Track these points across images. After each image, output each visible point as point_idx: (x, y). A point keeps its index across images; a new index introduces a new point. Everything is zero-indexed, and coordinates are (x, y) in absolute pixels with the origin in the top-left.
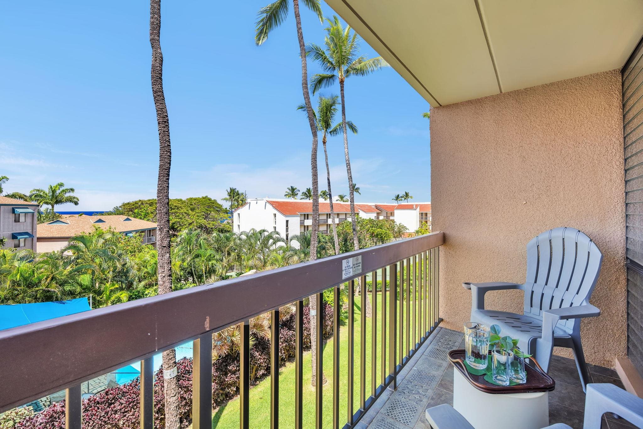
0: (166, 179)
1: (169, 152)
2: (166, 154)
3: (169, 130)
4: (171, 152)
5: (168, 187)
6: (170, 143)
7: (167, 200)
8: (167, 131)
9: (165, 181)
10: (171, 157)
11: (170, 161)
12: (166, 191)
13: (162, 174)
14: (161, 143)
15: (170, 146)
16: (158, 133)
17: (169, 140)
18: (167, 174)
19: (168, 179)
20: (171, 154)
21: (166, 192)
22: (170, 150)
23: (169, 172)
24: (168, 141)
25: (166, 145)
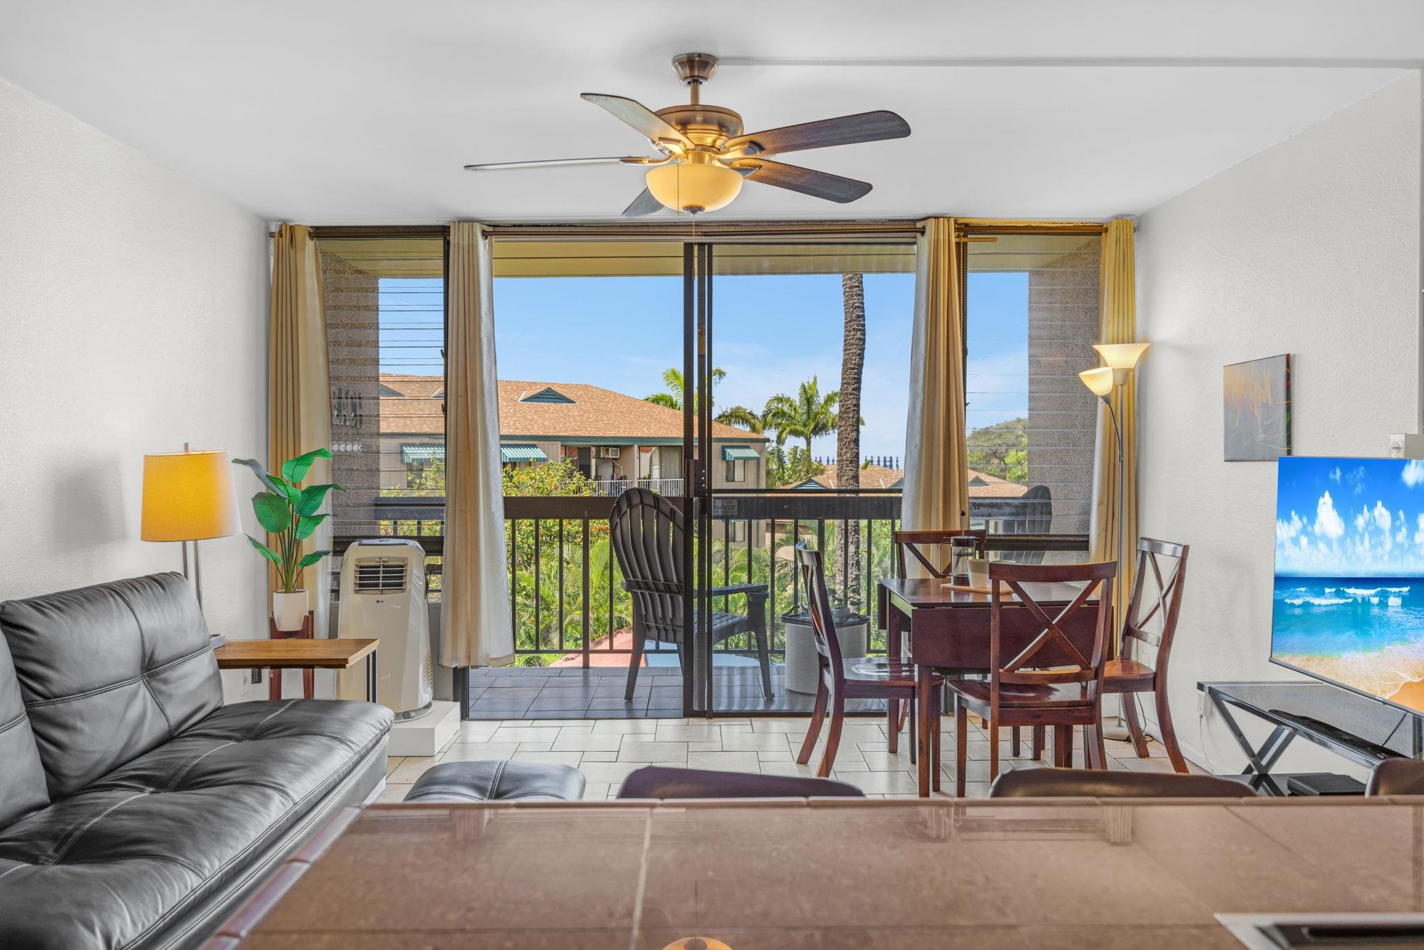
0: (853, 390)
1: (860, 330)
2: (854, 335)
3: (861, 283)
4: (864, 330)
5: (857, 405)
6: (863, 311)
7: (853, 434)
8: (856, 286)
9: (851, 394)
10: (864, 340)
11: (863, 349)
12: (851, 415)
13: (845, 379)
14: (846, 313)
15: (863, 316)
16: (842, 290)
17: (863, 303)
18: (855, 378)
19: (858, 389)
20: (864, 334)
21: (853, 418)
22: (864, 325)
23: (860, 373)
24: (859, 307)
25: (854, 315)
